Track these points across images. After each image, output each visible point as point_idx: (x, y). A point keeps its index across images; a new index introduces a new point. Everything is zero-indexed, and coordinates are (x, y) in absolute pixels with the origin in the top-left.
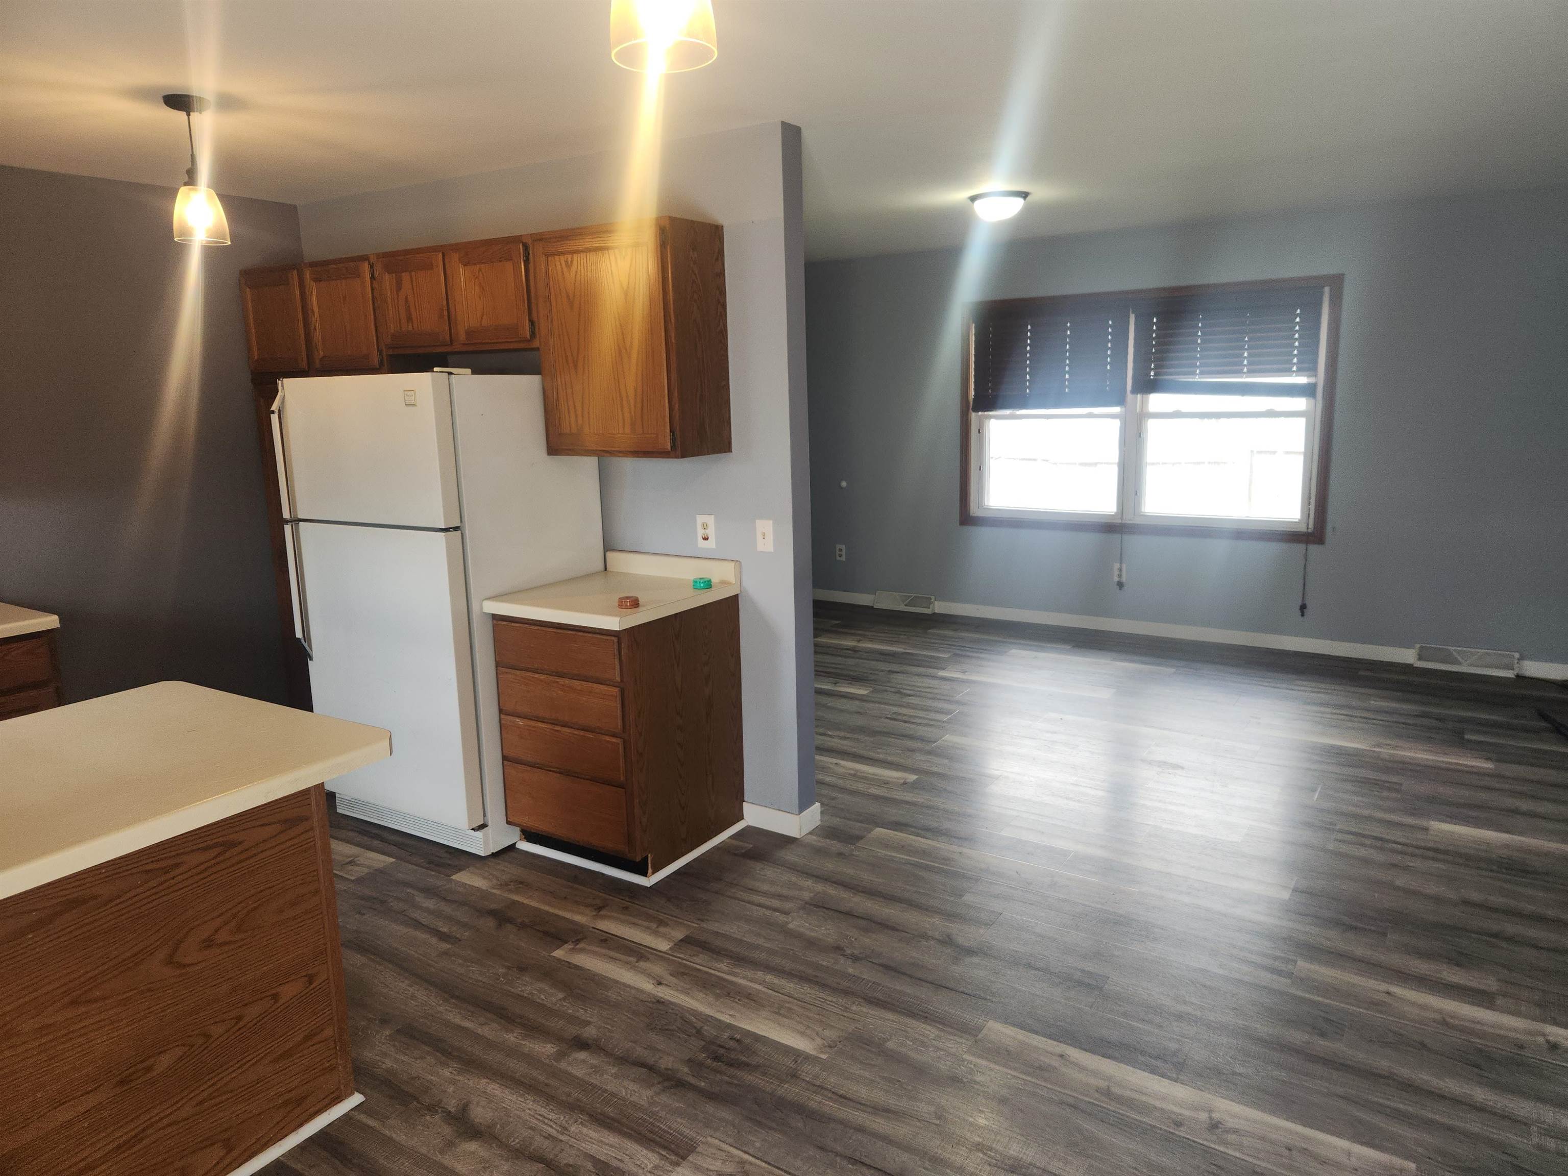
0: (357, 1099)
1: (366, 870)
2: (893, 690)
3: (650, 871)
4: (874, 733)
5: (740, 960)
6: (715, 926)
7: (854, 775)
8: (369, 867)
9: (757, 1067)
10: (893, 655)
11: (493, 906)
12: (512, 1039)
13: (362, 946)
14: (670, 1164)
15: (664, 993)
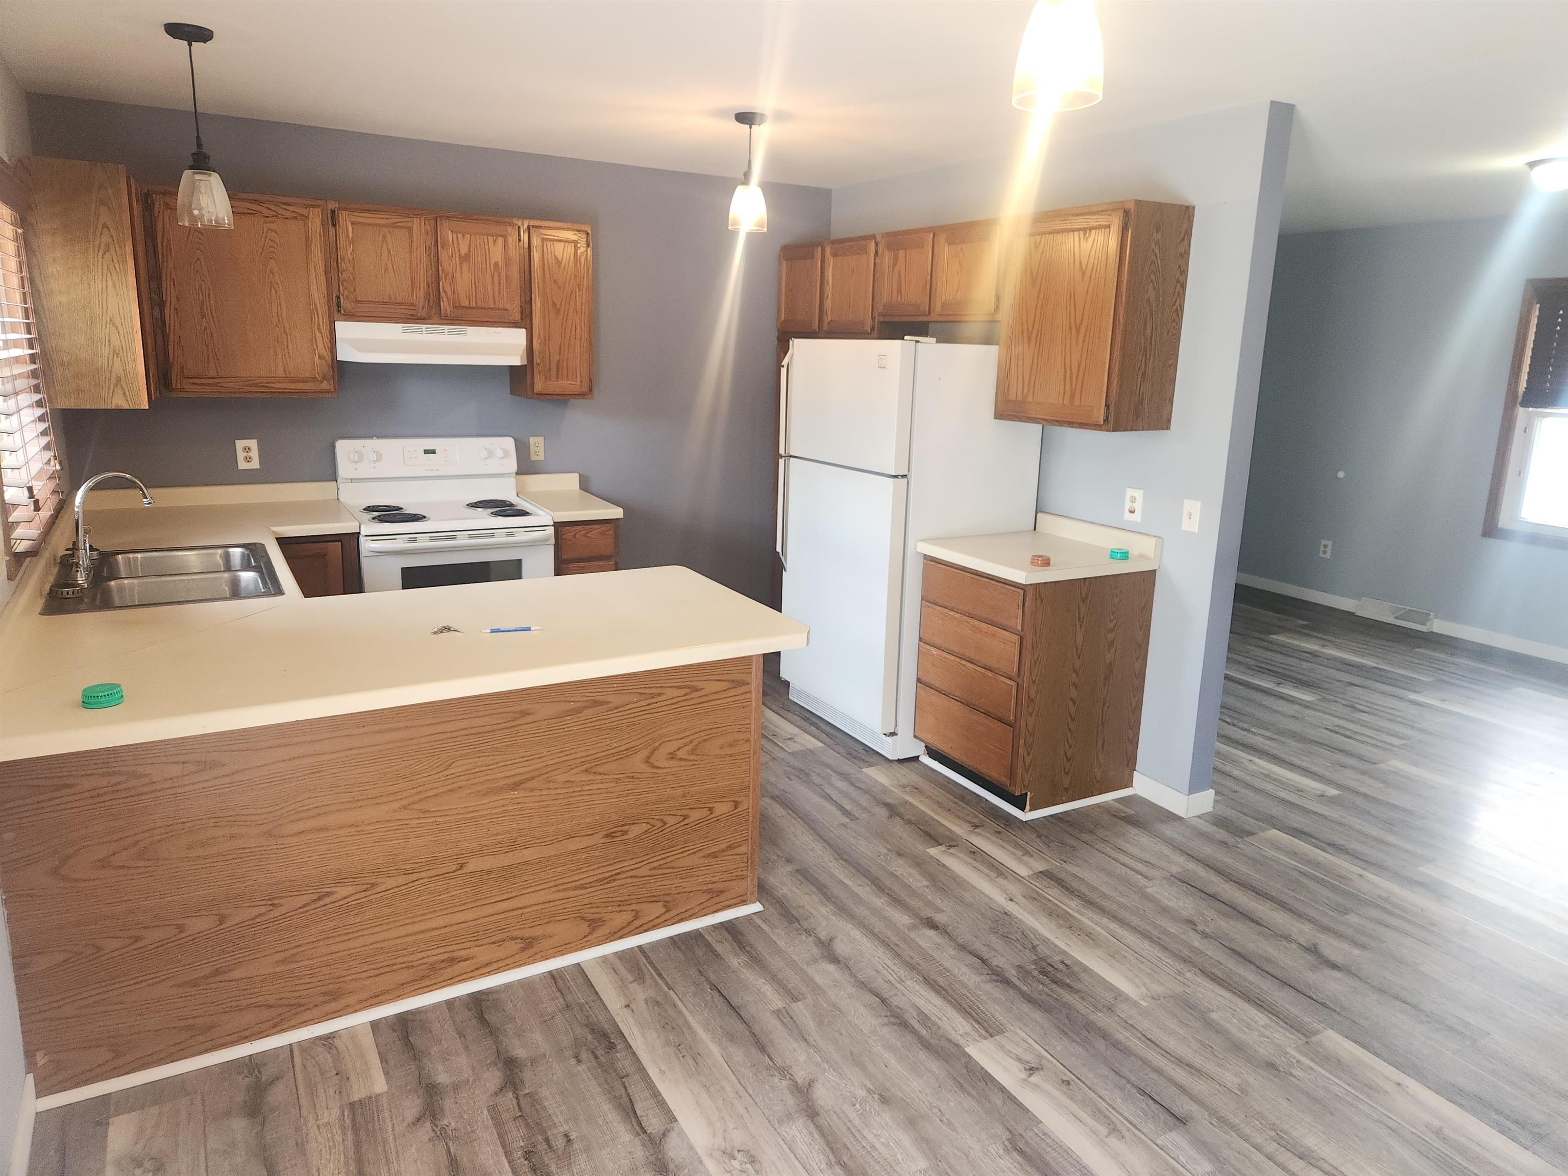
0: (757, 907)
1: (800, 748)
2: (1345, 702)
3: (1028, 807)
4: (1304, 739)
5: (1089, 903)
6: (1074, 870)
7: (1266, 776)
8: (802, 745)
9: (1077, 991)
10: (1360, 667)
11: (889, 801)
12: (879, 903)
13: (782, 801)
14: (979, 1035)
15: (1011, 907)
